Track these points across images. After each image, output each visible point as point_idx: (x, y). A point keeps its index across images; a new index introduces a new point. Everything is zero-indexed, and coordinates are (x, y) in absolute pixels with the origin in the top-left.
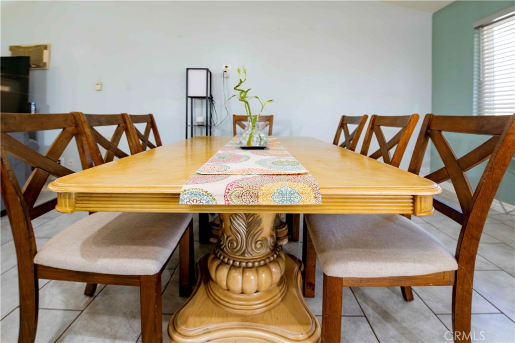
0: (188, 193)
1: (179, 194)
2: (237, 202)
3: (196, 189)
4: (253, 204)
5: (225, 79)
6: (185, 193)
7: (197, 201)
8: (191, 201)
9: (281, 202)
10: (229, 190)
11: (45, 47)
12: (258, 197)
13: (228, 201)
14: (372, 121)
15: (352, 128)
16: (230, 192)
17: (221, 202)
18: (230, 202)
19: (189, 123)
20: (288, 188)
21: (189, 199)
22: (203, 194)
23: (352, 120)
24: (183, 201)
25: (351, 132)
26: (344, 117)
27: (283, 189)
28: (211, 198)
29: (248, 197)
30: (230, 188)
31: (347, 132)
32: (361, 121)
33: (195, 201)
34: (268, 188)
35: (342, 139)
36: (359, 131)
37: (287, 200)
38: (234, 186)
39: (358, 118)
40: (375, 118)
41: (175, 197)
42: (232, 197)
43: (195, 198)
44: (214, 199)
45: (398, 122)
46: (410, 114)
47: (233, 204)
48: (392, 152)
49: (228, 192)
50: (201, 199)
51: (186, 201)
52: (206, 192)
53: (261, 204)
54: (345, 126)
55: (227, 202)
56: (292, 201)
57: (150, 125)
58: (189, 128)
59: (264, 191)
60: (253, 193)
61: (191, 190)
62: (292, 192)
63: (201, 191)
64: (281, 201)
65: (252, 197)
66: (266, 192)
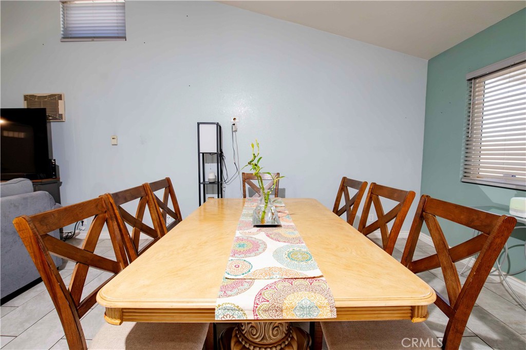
0: (222, 308)
1: (214, 309)
2: (264, 316)
3: (229, 303)
4: (278, 318)
5: (234, 133)
6: (219, 308)
7: (230, 317)
8: (225, 317)
9: (302, 316)
10: (257, 304)
11: (60, 97)
12: (282, 311)
13: (257, 315)
14: (371, 190)
15: (352, 192)
16: (259, 306)
17: (251, 317)
18: (258, 316)
19: (202, 181)
20: (308, 301)
21: (223, 314)
22: (235, 309)
23: (354, 184)
24: (218, 317)
25: (351, 197)
26: (344, 178)
27: (303, 302)
28: (242, 312)
29: (274, 311)
30: (258, 302)
31: (347, 195)
32: (361, 186)
33: (228, 316)
34: (291, 301)
35: (343, 203)
36: (358, 197)
37: (307, 314)
38: (261, 299)
39: (359, 183)
40: (374, 185)
41: (211, 311)
42: (260, 311)
43: (228, 313)
44: (245, 314)
45: (396, 195)
46: (408, 189)
47: (261, 318)
48: (390, 225)
49: (257, 307)
50: (233, 314)
51: (220, 316)
52: (238, 307)
53: (285, 318)
54: (345, 189)
55: (256, 317)
56: (312, 315)
57: (168, 191)
58: (202, 186)
59: (287, 305)
60: (278, 307)
61: (224, 305)
62: (311, 306)
63: (233, 306)
64: (302, 314)
65: (277, 311)
66: (289, 306)
